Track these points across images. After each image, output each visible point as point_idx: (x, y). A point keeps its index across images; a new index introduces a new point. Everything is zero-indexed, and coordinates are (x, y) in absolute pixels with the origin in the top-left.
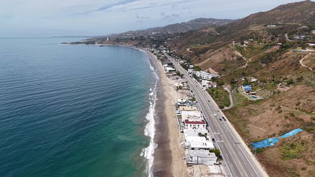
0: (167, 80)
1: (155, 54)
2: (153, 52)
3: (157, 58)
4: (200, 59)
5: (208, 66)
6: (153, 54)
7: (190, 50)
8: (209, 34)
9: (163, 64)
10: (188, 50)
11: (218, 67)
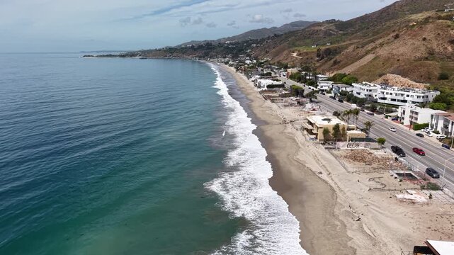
0: (270, 108)
1: (231, 65)
2: (227, 63)
3: (235, 70)
4: (335, 63)
5: (379, 71)
6: (227, 66)
7: (300, 55)
8: (325, 33)
9: (249, 77)
10: (295, 55)
11: (423, 71)
